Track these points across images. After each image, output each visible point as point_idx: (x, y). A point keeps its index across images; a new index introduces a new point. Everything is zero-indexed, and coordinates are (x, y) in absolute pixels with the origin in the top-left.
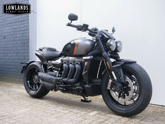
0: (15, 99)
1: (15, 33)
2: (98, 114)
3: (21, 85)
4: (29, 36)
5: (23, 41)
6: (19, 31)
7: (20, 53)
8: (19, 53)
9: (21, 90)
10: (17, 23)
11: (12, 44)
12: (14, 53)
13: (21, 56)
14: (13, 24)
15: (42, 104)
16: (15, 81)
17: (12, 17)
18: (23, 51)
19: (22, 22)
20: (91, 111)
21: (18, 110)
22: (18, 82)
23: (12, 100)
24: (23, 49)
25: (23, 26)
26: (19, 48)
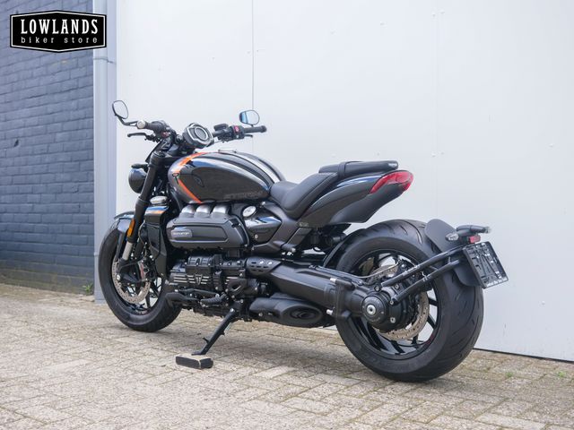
0: (47, 333)
1: (50, 127)
2: (288, 373)
3: (67, 294)
4: (92, 138)
5: (75, 153)
6: (63, 122)
7: (66, 193)
8: (62, 192)
9: (66, 308)
10: (56, 97)
11: (39, 162)
12: (46, 193)
13: (67, 203)
14: (43, 100)
15: (127, 349)
16: (51, 283)
17: (39, 76)
18: (74, 184)
19: (72, 92)
20: (270, 365)
21: (50, 364)
22: (57, 284)
23: (36, 339)
24: (76, 180)
25: (73, 104)
26: (63, 177)
